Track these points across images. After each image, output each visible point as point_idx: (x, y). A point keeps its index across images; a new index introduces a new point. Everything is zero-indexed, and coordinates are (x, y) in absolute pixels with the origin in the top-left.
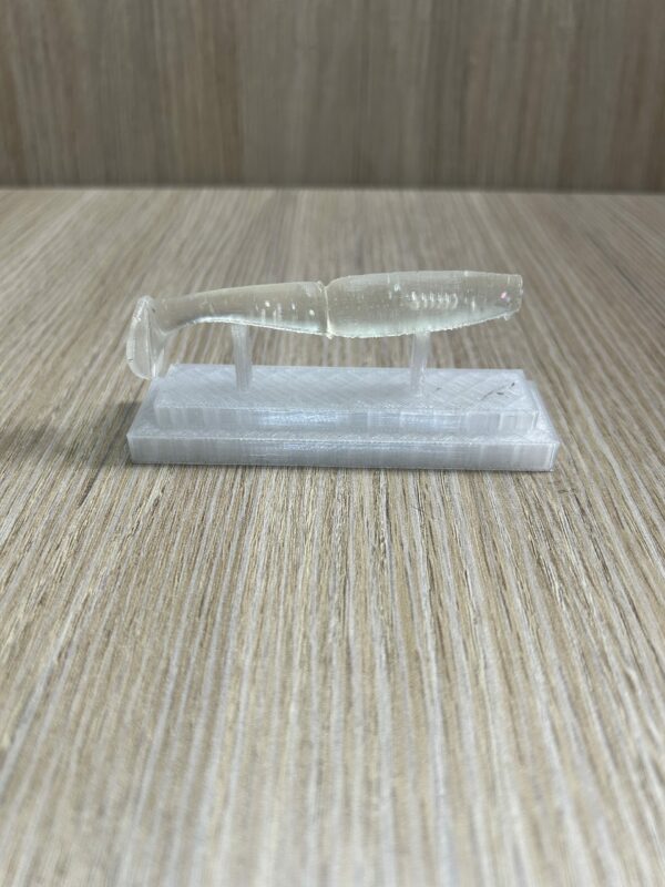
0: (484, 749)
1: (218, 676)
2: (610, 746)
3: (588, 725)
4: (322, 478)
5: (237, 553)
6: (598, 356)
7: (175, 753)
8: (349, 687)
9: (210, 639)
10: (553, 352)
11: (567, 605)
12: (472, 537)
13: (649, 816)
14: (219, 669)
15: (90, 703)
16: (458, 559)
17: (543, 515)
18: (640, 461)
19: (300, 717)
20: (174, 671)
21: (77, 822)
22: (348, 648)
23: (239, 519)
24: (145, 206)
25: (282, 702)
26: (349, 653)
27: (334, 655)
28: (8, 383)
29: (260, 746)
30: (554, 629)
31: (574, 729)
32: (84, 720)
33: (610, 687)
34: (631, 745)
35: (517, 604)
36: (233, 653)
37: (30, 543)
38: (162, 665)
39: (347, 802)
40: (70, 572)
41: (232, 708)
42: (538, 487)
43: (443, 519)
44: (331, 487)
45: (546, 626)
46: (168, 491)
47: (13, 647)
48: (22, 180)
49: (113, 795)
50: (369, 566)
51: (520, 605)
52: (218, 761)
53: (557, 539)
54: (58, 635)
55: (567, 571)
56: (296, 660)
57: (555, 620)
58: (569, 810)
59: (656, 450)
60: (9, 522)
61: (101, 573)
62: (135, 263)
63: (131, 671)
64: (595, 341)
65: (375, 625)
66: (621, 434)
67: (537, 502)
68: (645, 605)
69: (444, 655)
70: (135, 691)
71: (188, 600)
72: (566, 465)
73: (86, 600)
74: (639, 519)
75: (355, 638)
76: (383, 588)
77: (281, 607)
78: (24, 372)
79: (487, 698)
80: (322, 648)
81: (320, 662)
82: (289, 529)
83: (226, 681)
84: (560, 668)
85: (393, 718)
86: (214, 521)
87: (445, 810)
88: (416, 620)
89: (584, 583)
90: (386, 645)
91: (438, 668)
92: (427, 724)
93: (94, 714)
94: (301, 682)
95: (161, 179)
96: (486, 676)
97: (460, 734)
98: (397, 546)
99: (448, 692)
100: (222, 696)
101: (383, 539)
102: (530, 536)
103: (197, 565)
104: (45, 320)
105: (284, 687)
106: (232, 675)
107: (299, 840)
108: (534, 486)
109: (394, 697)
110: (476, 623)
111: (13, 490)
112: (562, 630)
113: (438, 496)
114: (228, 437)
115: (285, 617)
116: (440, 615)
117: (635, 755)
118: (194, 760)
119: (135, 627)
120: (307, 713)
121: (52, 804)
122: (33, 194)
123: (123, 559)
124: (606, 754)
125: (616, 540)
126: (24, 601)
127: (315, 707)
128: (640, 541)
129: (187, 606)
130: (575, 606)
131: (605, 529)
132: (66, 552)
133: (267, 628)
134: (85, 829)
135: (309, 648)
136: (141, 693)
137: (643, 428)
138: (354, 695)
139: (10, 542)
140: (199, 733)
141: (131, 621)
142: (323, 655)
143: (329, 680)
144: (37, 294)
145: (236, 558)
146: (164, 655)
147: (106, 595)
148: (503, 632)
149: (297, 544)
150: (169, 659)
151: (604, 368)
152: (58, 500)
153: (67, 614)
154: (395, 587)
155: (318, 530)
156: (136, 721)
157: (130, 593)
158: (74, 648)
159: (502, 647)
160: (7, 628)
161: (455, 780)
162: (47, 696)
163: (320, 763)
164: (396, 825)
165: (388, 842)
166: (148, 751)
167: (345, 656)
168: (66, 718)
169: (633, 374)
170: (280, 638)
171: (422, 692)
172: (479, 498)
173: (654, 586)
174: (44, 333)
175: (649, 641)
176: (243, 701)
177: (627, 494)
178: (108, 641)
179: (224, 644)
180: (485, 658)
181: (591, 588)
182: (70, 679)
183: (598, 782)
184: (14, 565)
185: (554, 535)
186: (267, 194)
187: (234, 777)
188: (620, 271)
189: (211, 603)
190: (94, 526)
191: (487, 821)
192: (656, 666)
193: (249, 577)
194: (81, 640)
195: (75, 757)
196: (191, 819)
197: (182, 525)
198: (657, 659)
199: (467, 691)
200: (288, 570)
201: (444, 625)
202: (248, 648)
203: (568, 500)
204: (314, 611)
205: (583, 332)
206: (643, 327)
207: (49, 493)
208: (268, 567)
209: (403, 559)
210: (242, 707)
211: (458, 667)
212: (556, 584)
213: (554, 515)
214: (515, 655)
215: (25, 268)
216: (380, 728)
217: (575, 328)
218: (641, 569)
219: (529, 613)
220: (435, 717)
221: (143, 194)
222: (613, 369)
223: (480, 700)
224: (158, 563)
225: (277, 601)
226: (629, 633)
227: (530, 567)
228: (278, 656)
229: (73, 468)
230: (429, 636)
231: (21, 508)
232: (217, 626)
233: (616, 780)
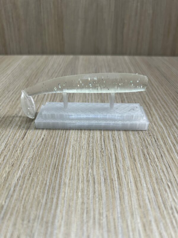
0: (130, 204)
1: (60, 185)
2: (164, 203)
3: (158, 198)
4: (87, 132)
5: (64, 152)
6: (159, 100)
7: (48, 206)
8: (94, 188)
9: (57, 175)
10: (147, 98)
11: (152, 166)
12: (126, 148)
13: (174, 222)
14: (60, 183)
15: (26, 192)
16: (123, 154)
17: (145, 142)
18: (171, 127)
19: (81, 196)
20: (48, 184)
21: (23, 224)
22: (94, 178)
23: (65, 143)
24: (39, 60)
25: (77, 192)
26: (94, 179)
27: (90, 179)
28: (3, 107)
29: (71, 204)
30: (148, 172)
31: (154, 199)
32: (24, 197)
33: (163, 187)
34: (169, 203)
35: (139, 165)
36: (64, 179)
37: (9, 150)
38: (45, 182)
39: (94, 219)
40: (20, 158)
41: (63, 194)
42: (144, 134)
43: (119, 143)
44: (89, 135)
45: (146, 171)
46: (46, 136)
47: (5, 178)
48: (6, 53)
49: (32, 217)
50: (99, 156)
51: (139, 166)
52: (60, 208)
53: (149, 148)
54: (17, 175)
55: (151, 157)
56: (80, 181)
57: (149, 170)
58: (153, 220)
59: (175, 125)
60: (4, 144)
61: (28, 158)
62: (36, 75)
63: (36, 184)
64: (158, 95)
65: (101, 172)
66: (165, 120)
67: (143, 139)
68: (172, 166)
69: (119, 179)
70: (38, 189)
71: (51, 165)
72: (151, 129)
73: (24, 165)
74: (170, 143)
75: (96, 175)
76: (103, 161)
77: (76, 167)
78: (7, 104)
79: (131, 191)
80: (87, 177)
81: (87, 181)
82: (78, 146)
83: (62, 186)
84: (150, 183)
85: (106, 196)
86: (58, 144)
87: (120, 220)
88: (112, 170)
89: (156, 160)
90: (104, 177)
91: (118, 183)
92: (115, 198)
93: (27, 195)
94: (82, 187)
95: (43, 53)
96: (131, 185)
97: (124, 200)
98: (106, 150)
99: (121, 189)
100: (61, 191)
101: (103, 149)
102: (142, 147)
103: (54, 156)
104: (13, 90)
105: (77, 188)
106: (63, 185)
107: (82, 228)
108: (143, 134)
109: (106, 190)
110: (128, 171)
111: (5, 136)
112: (150, 172)
113: (117, 137)
114: (62, 121)
115: (77, 169)
116: (118, 169)
117: (170, 206)
118: (53, 207)
119: (37, 172)
120: (83, 195)
121: (16, 219)
122: (9, 57)
123: (34, 154)
124: (163, 205)
125: (165, 149)
126: (8, 165)
127: (85, 193)
128: (171, 149)
129: (51, 167)
130: (154, 166)
131: (162, 146)
132: (19, 152)
133: (73, 172)
134: (25, 226)
135: (84, 178)
136: (39, 190)
137: (171, 119)
138: (96, 190)
139: (4, 150)
140: (55, 200)
141: (36, 171)
142: (87, 179)
143: (89, 186)
144: (10, 83)
145: (64, 154)
146: (45, 179)
147: (30, 163)
148: (135, 173)
149: (80, 150)
150: (46, 181)
151: (161, 103)
152: (17, 138)
153: (19, 169)
154: (106, 161)
155: (86, 146)
156: (38, 197)
157: (36, 163)
158: (21, 178)
159: (135, 177)
160: (3, 173)
161: (123, 213)
162: (14, 191)
163: (87, 208)
164: (107, 225)
165: (105, 229)
166: (41, 205)
167: (93, 180)
168: (20, 196)
169: (168, 104)
170: (76, 175)
171: (114, 189)
172: (128, 137)
173: (175, 161)
174: (12, 94)
175: (173, 175)
176: (66, 191)
177: (167, 136)
178: (30, 176)
179: (61, 176)
180: (130, 180)
181: (158, 161)
182: (20, 186)
183: (161, 213)
184: (5, 156)
185: (148, 147)
186: (71, 57)
187: (64, 212)
188: (165, 77)
189: (58, 166)
190: (26, 145)
191: (131, 223)
192: (176, 182)
193: (67, 159)
194: (23, 175)
195: (22, 207)
196: (53, 223)
197: (50, 145)
198: (176, 180)
199: (126, 189)
200: (78, 157)
201: (119, 171)
202: (67, 178)
203: (152, 138)
204: (85, 168)
205: (155, 93)
206: (171, 92)
207: (14, 137)
208: (72, 156)
209: (108, 154)
210: (66, 193)
211: (123, 182)
212: (149, 160)
213: (148, 142)
214: (138, 179)
215: (7, 77)
216: (103, 199)
217: (153, 93)
218: (171, 156)
219: (142, 168)
220: (117, 196)
221: (38, 57)
222: (163, 103)
223: (129, 191)
224: (43, 155)
225: (75, 165)
226: (168, 173)
227: (142, 156)
228: (75, 180)
229: (20, 130)
230: (116, 174)
231: (7, 141)
232: (59, 172)
233: (165, 212)
